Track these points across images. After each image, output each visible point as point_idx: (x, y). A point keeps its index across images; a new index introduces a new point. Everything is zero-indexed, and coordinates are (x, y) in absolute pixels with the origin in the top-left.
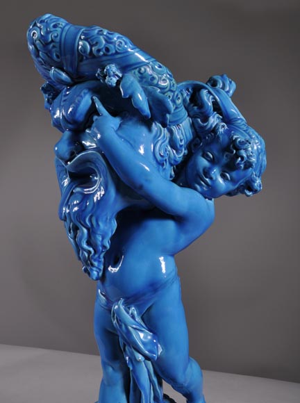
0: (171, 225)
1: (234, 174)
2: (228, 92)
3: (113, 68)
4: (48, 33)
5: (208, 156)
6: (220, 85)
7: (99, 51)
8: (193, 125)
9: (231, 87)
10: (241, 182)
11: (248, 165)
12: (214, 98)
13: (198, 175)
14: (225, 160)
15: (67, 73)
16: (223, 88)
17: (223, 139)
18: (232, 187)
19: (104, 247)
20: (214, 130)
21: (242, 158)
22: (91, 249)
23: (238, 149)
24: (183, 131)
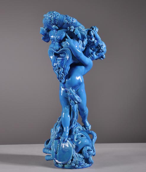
0: (83, 67)
1: (99, 54)
2: (96, 31)
3: (73, 27)
4: (56, 17)
5: (92, 49)
6: (94, 29)
7: (70, 23)
8: (88, 40)
9: (97, 30)
10: (100, 56)
11: (103, 51)
12: (94, 33)
13: (89, 54)
14: (97, 50)
15: (58, 27)
16: (95, 30)
17: (96, 45)
18: (98, 57)
19: (67, 73)
20: (94, 42)
21: (102, 50)
22: (63, 74)
23: (100, 47)
24: (85, 42)
